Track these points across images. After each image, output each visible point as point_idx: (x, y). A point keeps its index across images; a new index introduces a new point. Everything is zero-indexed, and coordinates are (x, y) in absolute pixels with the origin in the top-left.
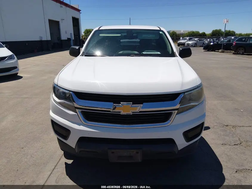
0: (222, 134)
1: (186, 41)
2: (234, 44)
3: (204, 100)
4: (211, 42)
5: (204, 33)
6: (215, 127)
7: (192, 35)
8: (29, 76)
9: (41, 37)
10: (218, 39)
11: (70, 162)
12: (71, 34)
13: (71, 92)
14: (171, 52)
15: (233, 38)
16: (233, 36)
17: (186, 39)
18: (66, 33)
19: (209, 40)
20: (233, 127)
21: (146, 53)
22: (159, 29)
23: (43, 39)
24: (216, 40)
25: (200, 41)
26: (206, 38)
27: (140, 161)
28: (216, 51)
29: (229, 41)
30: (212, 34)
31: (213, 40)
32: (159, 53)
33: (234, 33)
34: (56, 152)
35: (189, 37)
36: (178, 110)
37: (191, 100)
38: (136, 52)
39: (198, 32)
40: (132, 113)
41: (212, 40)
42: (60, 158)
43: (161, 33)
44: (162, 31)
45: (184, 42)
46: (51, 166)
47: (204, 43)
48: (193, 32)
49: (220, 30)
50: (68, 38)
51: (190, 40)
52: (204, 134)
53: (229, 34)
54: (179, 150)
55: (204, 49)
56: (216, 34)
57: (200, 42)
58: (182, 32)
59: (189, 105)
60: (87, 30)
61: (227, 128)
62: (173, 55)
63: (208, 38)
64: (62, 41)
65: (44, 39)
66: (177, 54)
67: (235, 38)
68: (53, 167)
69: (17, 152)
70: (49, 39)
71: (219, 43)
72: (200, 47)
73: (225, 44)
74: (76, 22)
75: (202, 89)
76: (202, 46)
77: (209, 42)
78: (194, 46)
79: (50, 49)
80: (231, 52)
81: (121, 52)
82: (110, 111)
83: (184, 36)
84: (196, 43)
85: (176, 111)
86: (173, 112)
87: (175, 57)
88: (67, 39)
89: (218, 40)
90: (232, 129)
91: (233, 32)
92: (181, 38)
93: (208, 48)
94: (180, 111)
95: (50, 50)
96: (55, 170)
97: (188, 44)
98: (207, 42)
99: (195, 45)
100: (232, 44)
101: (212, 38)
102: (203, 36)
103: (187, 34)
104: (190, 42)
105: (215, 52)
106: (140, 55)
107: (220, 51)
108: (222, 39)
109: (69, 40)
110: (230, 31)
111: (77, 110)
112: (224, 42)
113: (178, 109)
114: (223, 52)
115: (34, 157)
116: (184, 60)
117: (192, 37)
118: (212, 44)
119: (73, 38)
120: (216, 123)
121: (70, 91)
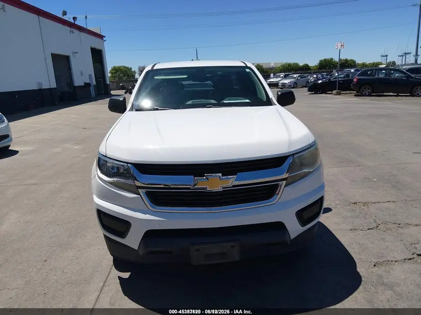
0: (349, 215)
1: (280, 79)
2: (355, 80)
3: (321, 165)
4: (319, 80)
5: (307, 65)
6: (338, 206)
7: (289, 69)
8: (30, 148)
9: (40, 84)
10: (330, 73)
11: (126, 275)
12: (90, 76)
13: (129, 165)
14: (265, 99)
15: (352, 70)
16: (352, 67)
17: (279, 77)
18: (82, 75)
19: (315, 76)
20: (365, 204)
21: (228, 102)
22: (244, 65)
23: (44, 87)
24: (326, 75)
25: (301, 78)
26: (310, 73)
27: (237, 259)
28: (328, 92)
29: (348, 76)
30: (320, 65)
31: (322, 76)
32: (248, 101)
33: (354, 62)
34: (102, 262)
35: (284, 72)
36: (286, 180)
37: (302, 165)
38: (213, 101)
39: (297, 64)
40: (223, 188)
41: (320, 76)
42: (109, 270)
43: (248, 70)
44: (250, 68)
45: (277, 81)
46: (97, 284)
47: (308, 82)
48: (289, 65)
49: (332, 59)
50: (85, 83)
51: (286, 77)
52: (323, 218)
53: (346, 64)
54: (292, 238)
55: (309, 90)
56: (326, 66)
57: (303, 79)
58: (272, 65)
59: (301, 172)
60: (114, 67)
61: (355, 206)
62: (269, 103)
63: (314, 73)
64: (75, 87)
65: (46, 86)
66: (275, 101)
67: (355, 70)
68: (102, 284)
69: (39, 267)
70: (54, 85)
71: (332, 79)
72: (303, 87)
73: (341, 80)
74: (98, 56)
75: (317, 149)
76: (306, 87)
77: (316, 79)
78: (293, 86)
79: (57, 103)
80: (351, 93)
81: (190, 102)
82: (189, 188)
83: (275, 71)
84: (295, 83)
85: (284, 182)
86: (280, 183)
87: (272, 105)
88: (84, 85)
89: (331, 75)
90: (363, 207)
91: (352, 60)
92: (272, 75)
93: (316, 89)
94: (290, 182)
95: (56, 105)
96: (106, 288)
97: (284, 85)
98: (312, 79)
99: (295, 85)
100: (352, 81)
101: (320, 73)
102: (305, 69)
103: (279, 67)
104: (287, 81)
105: (327, 95)
106: (220, 105)
107: (334, 92)
108: (337, 74)
109: (87, 85)
110: (346, 61)
111: (140, 190)
112: (339, 77)
113: (287, 178)
114: (338, 94)
115: (67, 273)
116: (286, 109)
117: (289, 72)
118: (320, 82)
119: (94, 83)
120: (339, 200)
121: (127, 163)
